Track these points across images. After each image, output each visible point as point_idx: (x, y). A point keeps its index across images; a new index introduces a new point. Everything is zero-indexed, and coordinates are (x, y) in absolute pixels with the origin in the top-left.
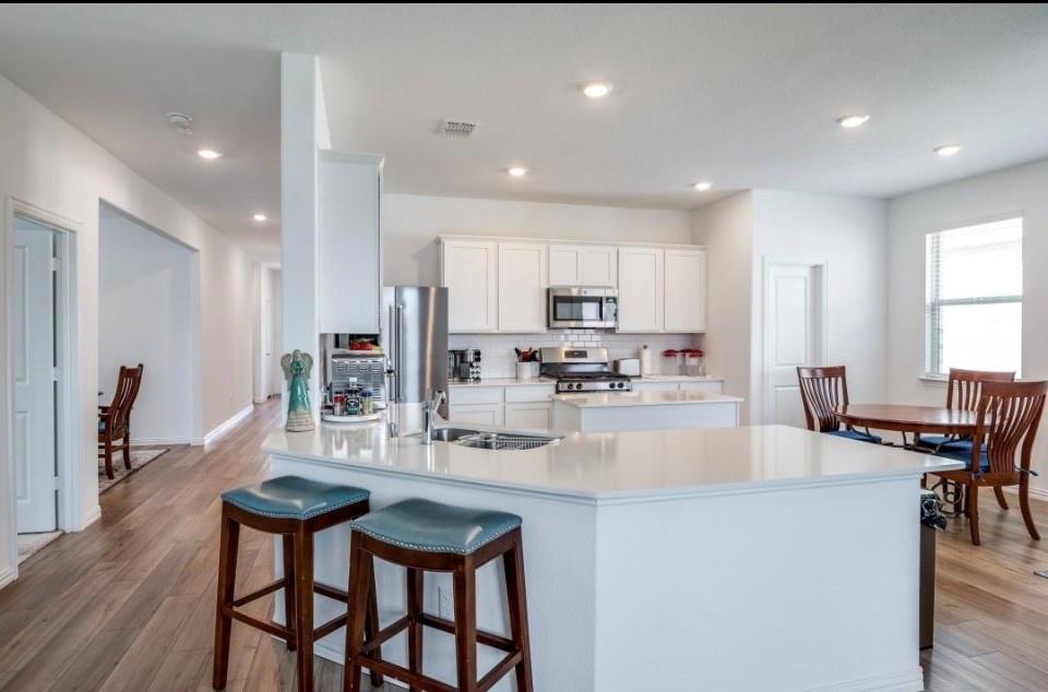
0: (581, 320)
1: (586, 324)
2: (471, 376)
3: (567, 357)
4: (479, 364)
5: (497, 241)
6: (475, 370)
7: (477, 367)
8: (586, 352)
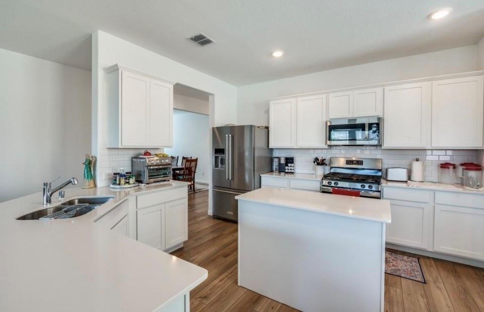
0: (355, 140)
1: (358, 143)
2: (287, 171)
3: (348, 164)
4: (293, 165)
5: (297, 97)
6: (289, 168)
7: (291, 166)
8: (362, 161)
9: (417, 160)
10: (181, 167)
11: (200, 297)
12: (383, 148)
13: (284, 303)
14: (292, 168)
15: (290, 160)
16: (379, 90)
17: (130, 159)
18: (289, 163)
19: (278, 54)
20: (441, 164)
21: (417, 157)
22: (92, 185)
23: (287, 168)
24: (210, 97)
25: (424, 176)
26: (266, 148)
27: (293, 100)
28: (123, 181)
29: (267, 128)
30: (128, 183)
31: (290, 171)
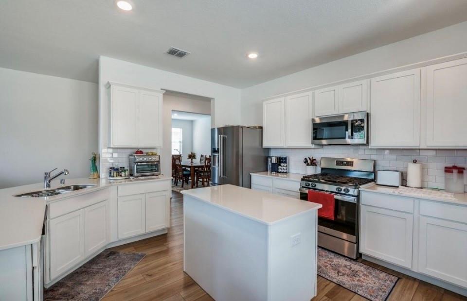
2: (280, 171)
3: (338, 165)
4: (285, 165)
5: (286, 96)
6: (283, 168)
7: (284, 166)
8: (353, 162)
9: (415, 162)
10: (199, 164)
11: (147, 275)
12: (370, 147)
13: (209, 293)
14: (285, 168)
15: (281, 160)
16: (365, 82)
17: (127, 156)
18: (282, 162)
19: (253, 56)
20: (446, 168)
21: (414, 158)
22: (96, 177)
23: (280, 167)
24: (212, 101)
25: (422, 181)
26: (260, 147)
27: (282, 99)
28: (115, 174)
29: (261, 128)
30: (121, 176)
31: (283, 171)
